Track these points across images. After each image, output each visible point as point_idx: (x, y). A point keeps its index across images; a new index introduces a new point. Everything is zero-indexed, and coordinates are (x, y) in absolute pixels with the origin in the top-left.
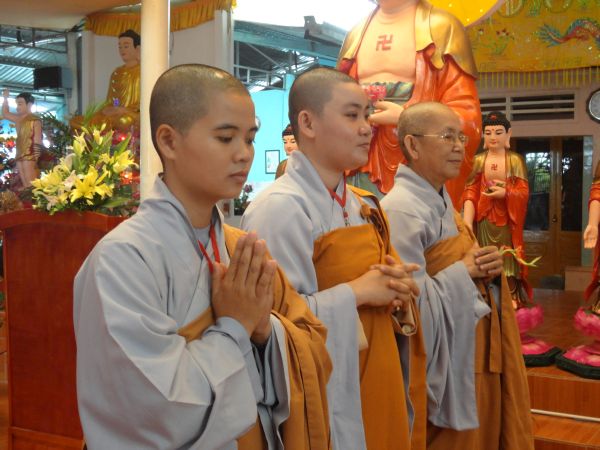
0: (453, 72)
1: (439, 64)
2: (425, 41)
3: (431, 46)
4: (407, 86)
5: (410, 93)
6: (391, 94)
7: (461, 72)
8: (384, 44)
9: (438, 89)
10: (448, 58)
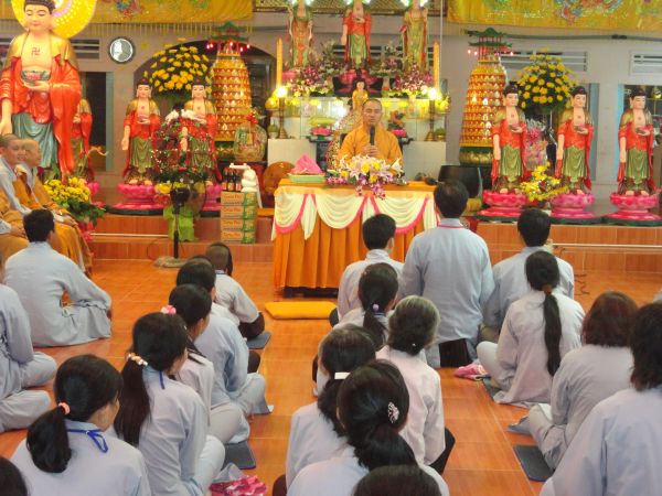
0: (69, 68)
1: (63, 63)
2: (56, 53)
3: (59, 55)
4: (48, 73)
5: (50, 76)
6: (41, 77)
7: (72, 67)
8: (36, 52)
9: (61, 77)
10: (66, 61)
